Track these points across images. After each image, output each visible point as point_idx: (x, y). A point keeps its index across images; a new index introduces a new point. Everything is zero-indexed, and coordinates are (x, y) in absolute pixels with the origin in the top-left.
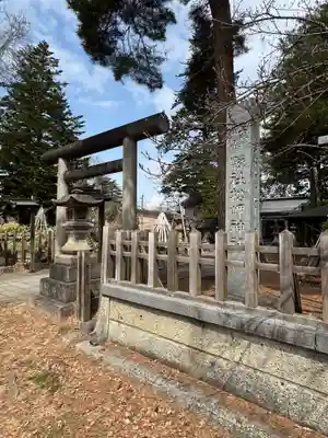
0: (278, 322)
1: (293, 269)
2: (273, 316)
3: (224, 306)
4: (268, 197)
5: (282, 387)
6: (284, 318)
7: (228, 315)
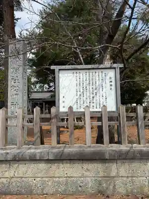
0: (32, 151)
1: (40, 125)
2: (30, 148)
3: (6, 149)
4: (35, 90)
5: (34, 181)
6: (35, 149)
7: (8, 153)
